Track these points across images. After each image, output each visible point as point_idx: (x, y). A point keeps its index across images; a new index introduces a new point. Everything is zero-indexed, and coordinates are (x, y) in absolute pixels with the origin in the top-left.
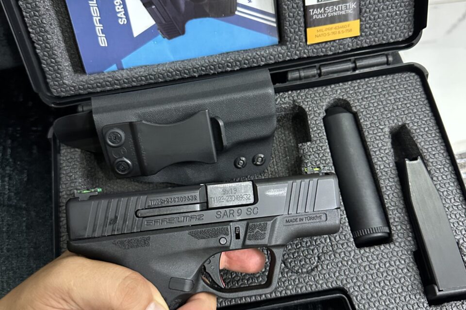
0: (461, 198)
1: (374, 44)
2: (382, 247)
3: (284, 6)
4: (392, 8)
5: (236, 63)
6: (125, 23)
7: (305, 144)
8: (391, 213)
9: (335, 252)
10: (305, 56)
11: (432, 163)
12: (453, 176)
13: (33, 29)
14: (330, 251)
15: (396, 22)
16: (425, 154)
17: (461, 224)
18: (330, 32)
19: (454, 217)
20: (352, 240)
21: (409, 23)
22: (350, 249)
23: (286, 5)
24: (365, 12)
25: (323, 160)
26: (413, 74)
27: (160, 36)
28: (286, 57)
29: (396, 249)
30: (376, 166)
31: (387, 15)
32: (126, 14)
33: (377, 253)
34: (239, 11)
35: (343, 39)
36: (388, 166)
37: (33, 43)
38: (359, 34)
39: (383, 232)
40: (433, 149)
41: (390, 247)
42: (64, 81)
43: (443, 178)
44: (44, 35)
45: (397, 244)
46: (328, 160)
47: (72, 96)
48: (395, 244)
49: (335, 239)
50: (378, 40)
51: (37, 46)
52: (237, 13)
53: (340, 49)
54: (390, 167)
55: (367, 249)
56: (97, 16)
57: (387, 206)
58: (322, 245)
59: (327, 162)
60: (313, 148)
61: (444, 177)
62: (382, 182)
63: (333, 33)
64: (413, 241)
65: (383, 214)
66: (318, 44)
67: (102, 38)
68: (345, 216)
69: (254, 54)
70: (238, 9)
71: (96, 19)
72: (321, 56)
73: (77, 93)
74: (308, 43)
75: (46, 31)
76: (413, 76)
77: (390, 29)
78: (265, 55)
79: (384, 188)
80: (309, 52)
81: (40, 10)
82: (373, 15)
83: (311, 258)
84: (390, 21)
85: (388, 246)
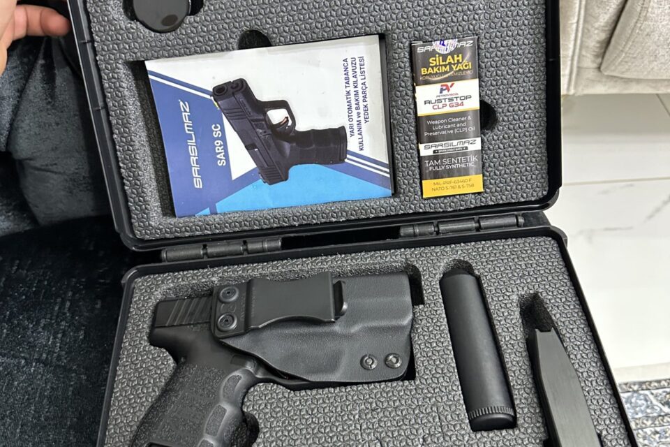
0: (605, 382)
1: (501, 202)
2: (504, 432)
3: (397, 155)
4: (521, 163)
5: (342, 214)
6: (224, 164)
7: (417, 307)
8: (516, 392)
9: (444, 435)
10: (421, 210)
11: (569, 338)
12: (595, 355)
13: (124, 164)
14: (440, 432)
15: (526, 179)
16: (561, 328)
17: (604, 411)
18: (449, 185)
19: (595, 402)
20: (467, 421)
21: (543, 180)
22: (463, 432)
23: (399, 154)
24: (489, 166)
25: (437, 326)
26: (550, 239)
27: (261, 181)
28: (399, 211)
29: (522, 436)
30: (500, 338)
31: (516, 170)
32: (226, 156)
33: (497, 439)
34: (348, 159)
35: (464, 194)
36: (515, 338)
37: (122, 178)
38: (482, 190)
39: (505, 414)
40: (571, 322)
41: (514, 433)
42: (151, 222)
43: (582, 357)
44: (135, 171)
45: (522, 430)
46: (443, 327)
47: (157, 240)
48: (520, 430)
49: (446, 419)
50: (506, 198)
51: (126, 182)
52: (346, 160)
53: (461, 206)
54: (517, 340)
55: (485, 434)
56: (195, 156)
57: (512, 384)
58: (429, 425)
59: (441, 329)
60: (425, 312)
61: (583, 355)
62: (506, 356)
63: (453, 187)
64: (544, 427)
65: (507, 394)
66: (436, 198)
67: (198, 179)
68: (461, 392)
69: (363, 204)
70: (348, 156)
71: (193, 159)
72: (439, 212)
73: (162, 236)
74: (424, 197)
75: (138, 167)
76: (550, 241)
77: (520, 187)
78: (375, 206)
79: (510, 363)
80: (425, 207)
81: (134, 145)
82: (498, 170)
83: (414, 439)
84: (519, 178)
85: (511, 432)
